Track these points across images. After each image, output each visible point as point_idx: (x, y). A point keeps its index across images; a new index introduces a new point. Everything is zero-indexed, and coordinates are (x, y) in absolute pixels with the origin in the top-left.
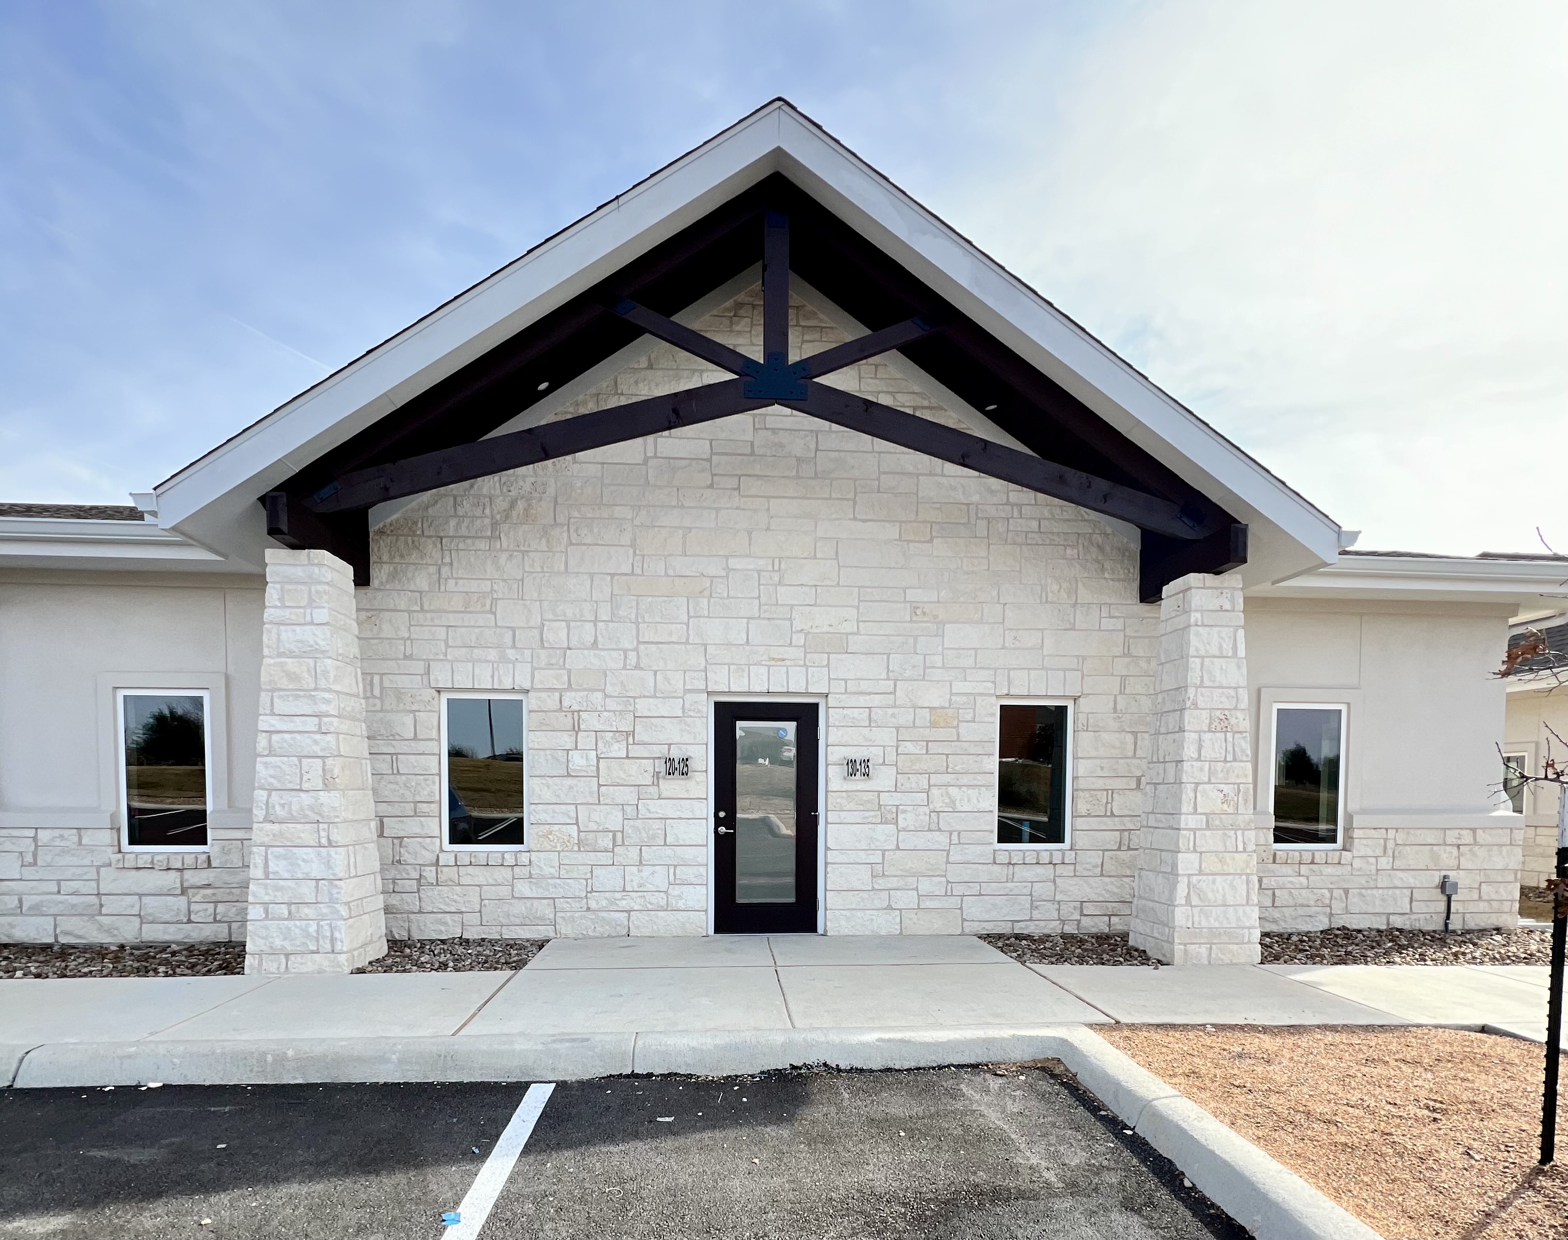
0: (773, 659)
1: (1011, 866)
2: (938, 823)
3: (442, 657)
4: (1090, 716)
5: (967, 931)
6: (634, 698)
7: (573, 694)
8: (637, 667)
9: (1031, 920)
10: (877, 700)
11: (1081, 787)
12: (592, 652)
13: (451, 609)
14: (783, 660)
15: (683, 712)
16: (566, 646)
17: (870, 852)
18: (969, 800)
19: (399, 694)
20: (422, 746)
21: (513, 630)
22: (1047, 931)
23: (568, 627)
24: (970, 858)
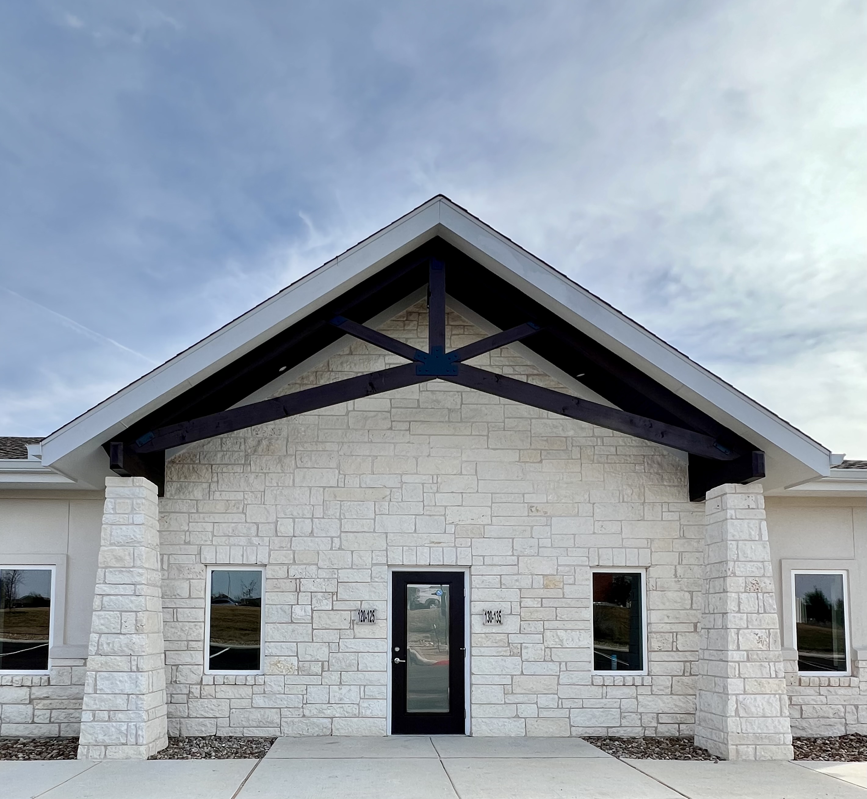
0: (433, 542)
1: (605, 687)
2: (551, 656)
3: (209, 543)
4: (658, 579)
5: (574, 734)
6: (338, 569)
7: (297, 567)
8: (340, 549)
9: (620, 726)
10: (505, 570)
11: (654, 630)
12: (309, 539)
13: (216, 511)
14: (440, 543)
15: (371, 578)
16: (292, 535)
17: (502, 676)
18: (573, 640)
19: (180, 568)
20: (193, 603)
21: (257, 524)
22: (632, 735)
23: (294, 522)
24: (575, 681)
